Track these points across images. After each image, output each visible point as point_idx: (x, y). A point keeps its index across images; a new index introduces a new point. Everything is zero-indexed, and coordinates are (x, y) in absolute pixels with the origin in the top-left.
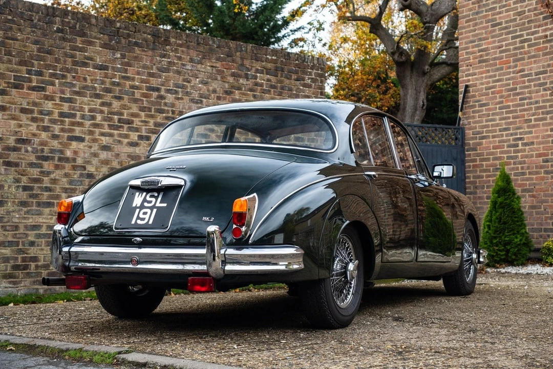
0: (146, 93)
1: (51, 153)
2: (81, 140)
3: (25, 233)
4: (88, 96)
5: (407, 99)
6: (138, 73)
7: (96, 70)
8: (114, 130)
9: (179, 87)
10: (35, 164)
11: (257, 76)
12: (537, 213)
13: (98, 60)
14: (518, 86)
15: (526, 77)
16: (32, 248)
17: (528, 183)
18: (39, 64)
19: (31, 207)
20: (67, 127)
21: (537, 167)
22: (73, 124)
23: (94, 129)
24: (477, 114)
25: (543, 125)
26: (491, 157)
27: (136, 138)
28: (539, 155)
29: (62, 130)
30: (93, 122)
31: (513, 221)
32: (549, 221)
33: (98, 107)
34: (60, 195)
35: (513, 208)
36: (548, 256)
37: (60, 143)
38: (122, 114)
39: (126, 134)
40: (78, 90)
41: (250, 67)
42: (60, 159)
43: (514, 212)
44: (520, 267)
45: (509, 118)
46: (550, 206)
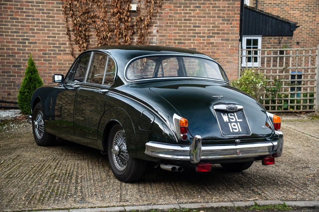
14: (24, 8)
15: (30, 3)
21: (38, 57)
25: (43, 33)
45: (18, 26)
46: (47, 79)
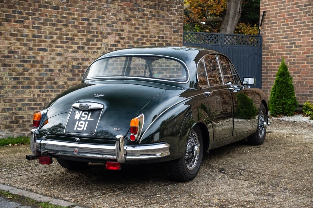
0: (81, 22)
1: (29, 58)
2: (45, 50)
3: (16, 104)
4: (48, 25)
5: (230, 8)
6: (77, 11)
7: (52, 10)
8: (64, 44)
9: (100, 18)
10: (20, 65)
11: (144, 10)
12: (301, 86)
13: (53, 4)
14: (294, 13)
15: (299, 7)
16: (20, 111)
17: (297, 68)
18: (19, 7)
19: (19, 89)
20: (37, 43)
21: (302, 60)
22: (40, 41)
23: (52, 44)
24: (270, 28)
25: (307, 36)
26: (277, 53)
27: (76, 48)
28: (304, 53)
29: (35, 45)
30: (52, 40)
31: (287, 91)
32: (308, 90)
33: (54, 31)
34: (35, 82)
35: (288, 84)
36: (306, 110)
37: (33, 53)
38: (68, 35)
39: (70, 46)
40: (43, 22)
41: (140, 5)
42: (34, 62)
43: (288, 86)
44: (291, 117)
45: (288, 31)
46: (309, 82)
